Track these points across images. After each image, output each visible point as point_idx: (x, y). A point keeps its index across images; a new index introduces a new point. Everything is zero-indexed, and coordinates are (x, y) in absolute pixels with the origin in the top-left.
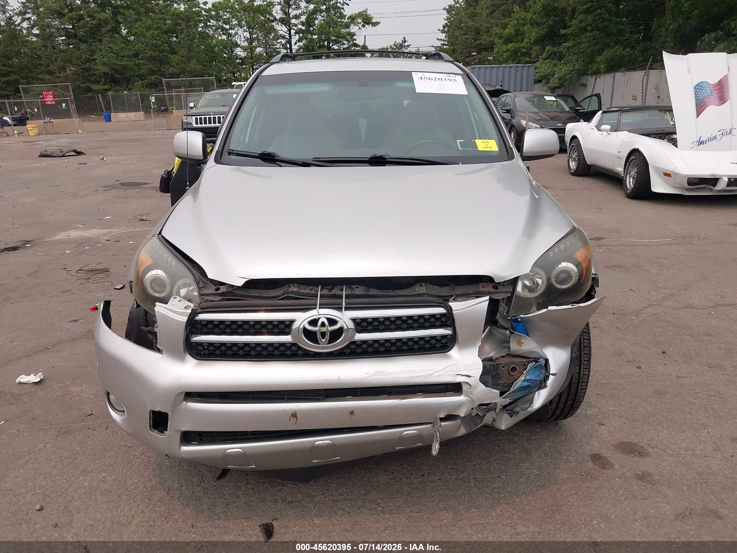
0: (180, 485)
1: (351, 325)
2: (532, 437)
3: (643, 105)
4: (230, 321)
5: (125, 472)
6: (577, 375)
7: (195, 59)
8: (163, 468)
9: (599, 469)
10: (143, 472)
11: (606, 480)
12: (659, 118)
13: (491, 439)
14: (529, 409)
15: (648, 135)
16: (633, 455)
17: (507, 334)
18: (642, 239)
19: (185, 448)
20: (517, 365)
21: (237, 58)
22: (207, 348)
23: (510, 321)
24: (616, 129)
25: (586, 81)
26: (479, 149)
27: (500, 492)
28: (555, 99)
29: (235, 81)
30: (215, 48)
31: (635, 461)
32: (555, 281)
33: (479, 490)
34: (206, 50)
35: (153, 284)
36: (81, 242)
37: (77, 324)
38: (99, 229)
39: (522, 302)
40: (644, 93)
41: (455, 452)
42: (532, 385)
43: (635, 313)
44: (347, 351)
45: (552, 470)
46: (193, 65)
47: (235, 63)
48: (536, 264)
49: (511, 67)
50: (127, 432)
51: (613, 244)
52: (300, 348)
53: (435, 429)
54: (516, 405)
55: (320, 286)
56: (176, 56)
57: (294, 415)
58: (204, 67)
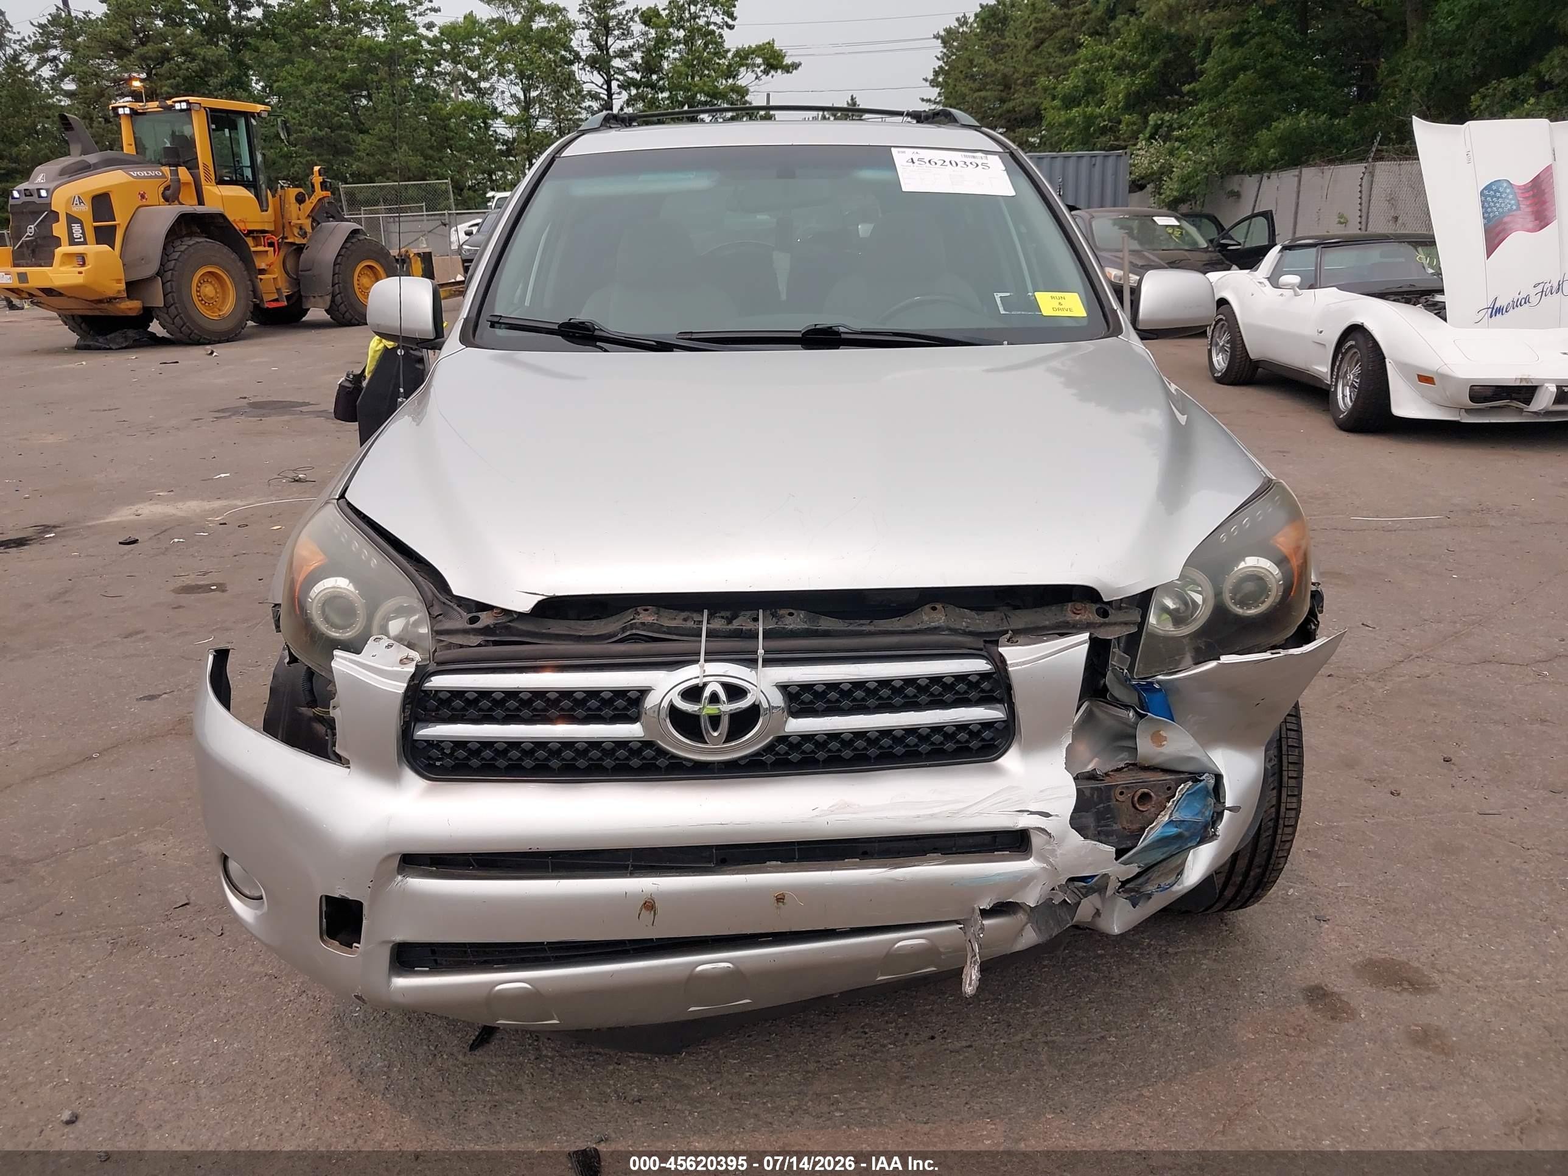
0: (386, 1062)
1: (777, 699)
2: (1170, 950)
3: (1363, 232)
4: (503, 692)
5: (262, 1033)
6: (1273, 810)
7: (407, 144)
8: (349, 1025)
9: (1323, 1021)
10: (303, 1033)
11: (1342, 1046)
12: (1403, 260)
13: (1080, 954)
14: (1176, 888)
15: (1382, 296)
16: (1399, 989)
17: (1128, 718)
18: (1377, 517)
19: (401, 982)
20: (1151, 787)
21: (497, 140)
22: (452, 754)
23: (1136, 690)
24: (1311, 283)
25: (1240, 185)
26: (1045, 314)
27: (1106, 1075)
28: (1177, 224)
29: (493, 190)
30: (450, 119)
31: (1404, 1003)
32: (1232, 598)
33: (1059, 1071)
34: (430, 124)
35: (327, 609)
36: (164, 529)
37: (155, 705)
38: (203, 500)
39: (1161, 645)
40: (1364, 210)
41: (1002, 983)
42: (1187, 834)
43: (1377, 675)
44: (769, 758)
45: (1219, 1024)
46: (404, 155)
47: (492, 151)
48: (1192, 562)
49: (1080, 157)
50: (266, 945)
51: (1315, 527)
52: (662, 752)
53: (970, 935)
54: (1149, 879)
55: (706, 612)
56: (368, 139)
57: (649, 905)
58: (426, 160)
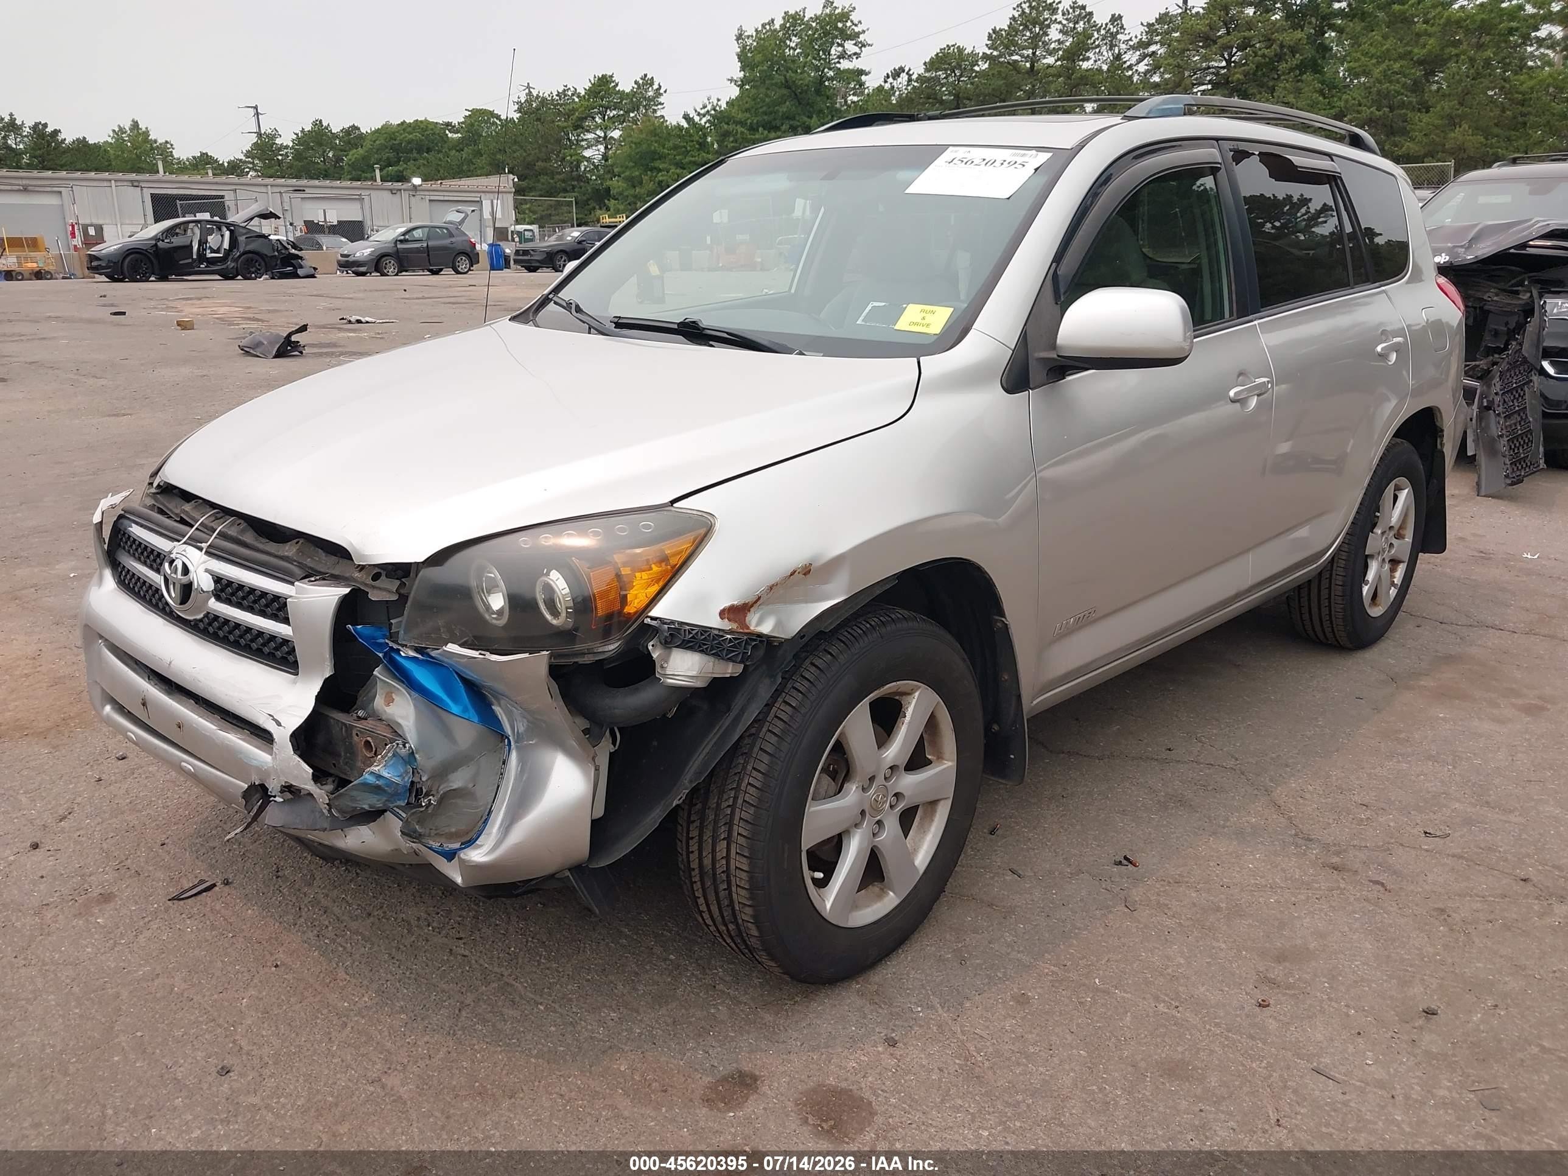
20: (374, 739)
26: (898, 326)
42: (388, 790)
44: (201, 625)
56: (1426, 118)
